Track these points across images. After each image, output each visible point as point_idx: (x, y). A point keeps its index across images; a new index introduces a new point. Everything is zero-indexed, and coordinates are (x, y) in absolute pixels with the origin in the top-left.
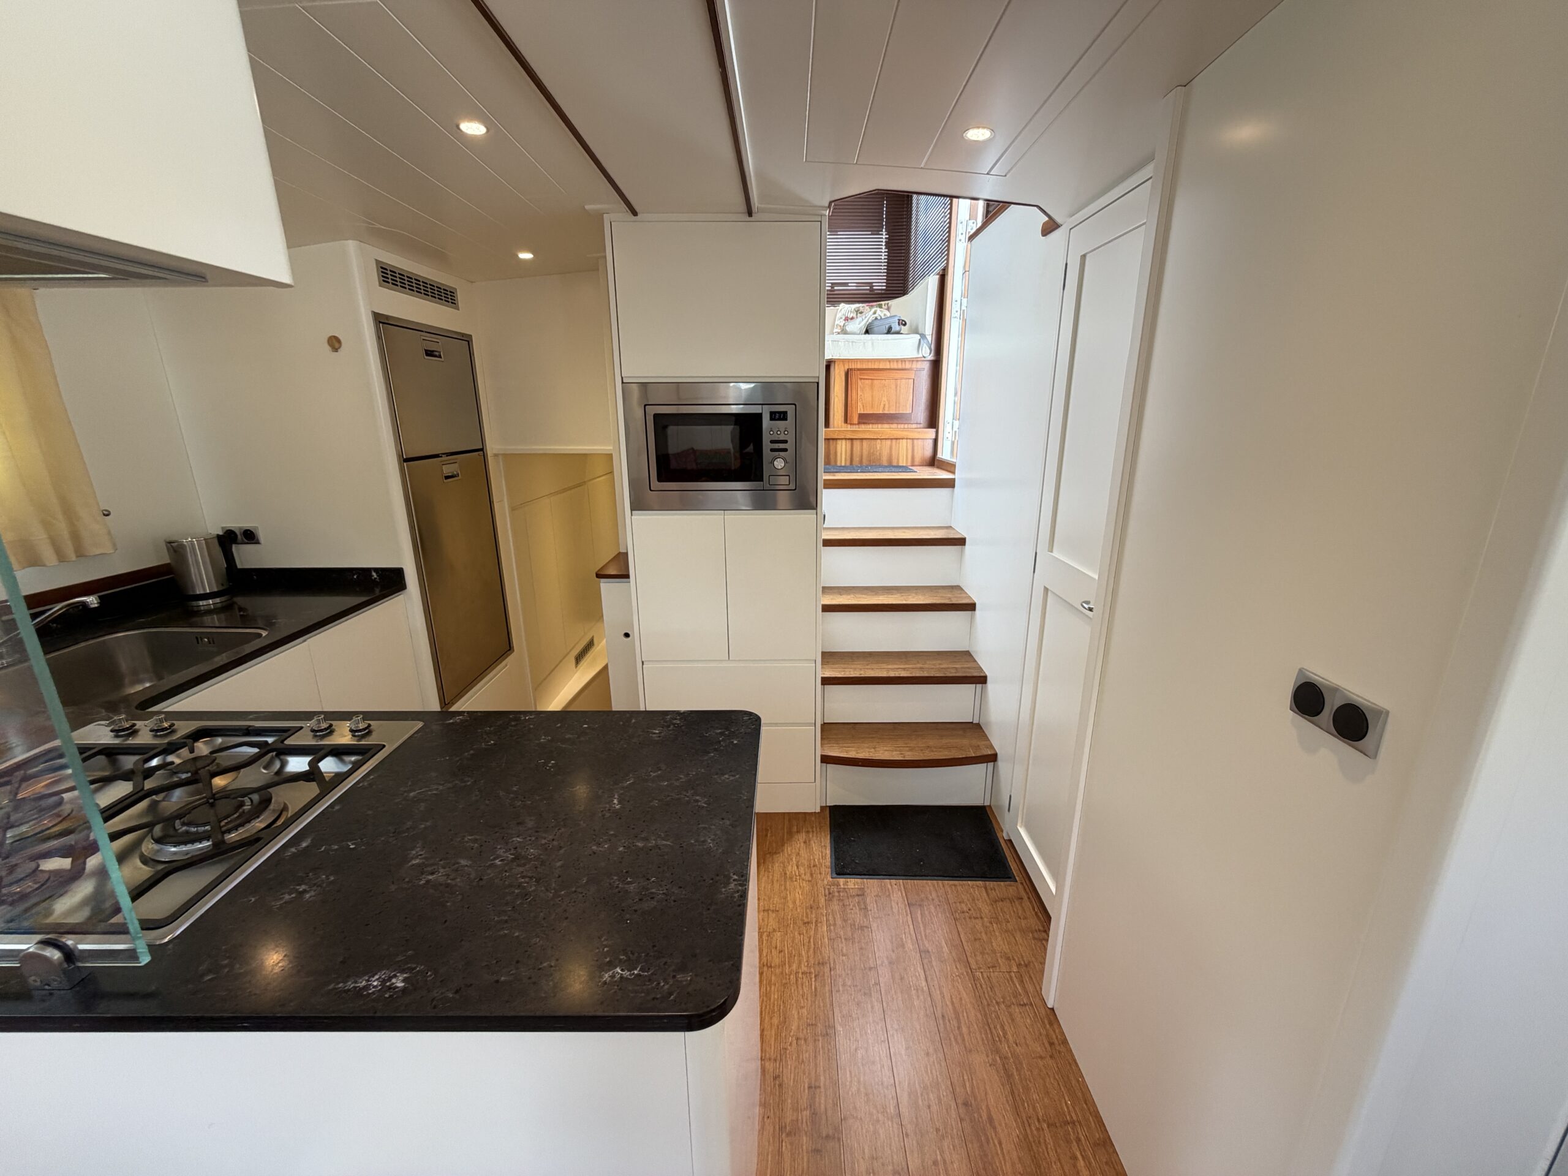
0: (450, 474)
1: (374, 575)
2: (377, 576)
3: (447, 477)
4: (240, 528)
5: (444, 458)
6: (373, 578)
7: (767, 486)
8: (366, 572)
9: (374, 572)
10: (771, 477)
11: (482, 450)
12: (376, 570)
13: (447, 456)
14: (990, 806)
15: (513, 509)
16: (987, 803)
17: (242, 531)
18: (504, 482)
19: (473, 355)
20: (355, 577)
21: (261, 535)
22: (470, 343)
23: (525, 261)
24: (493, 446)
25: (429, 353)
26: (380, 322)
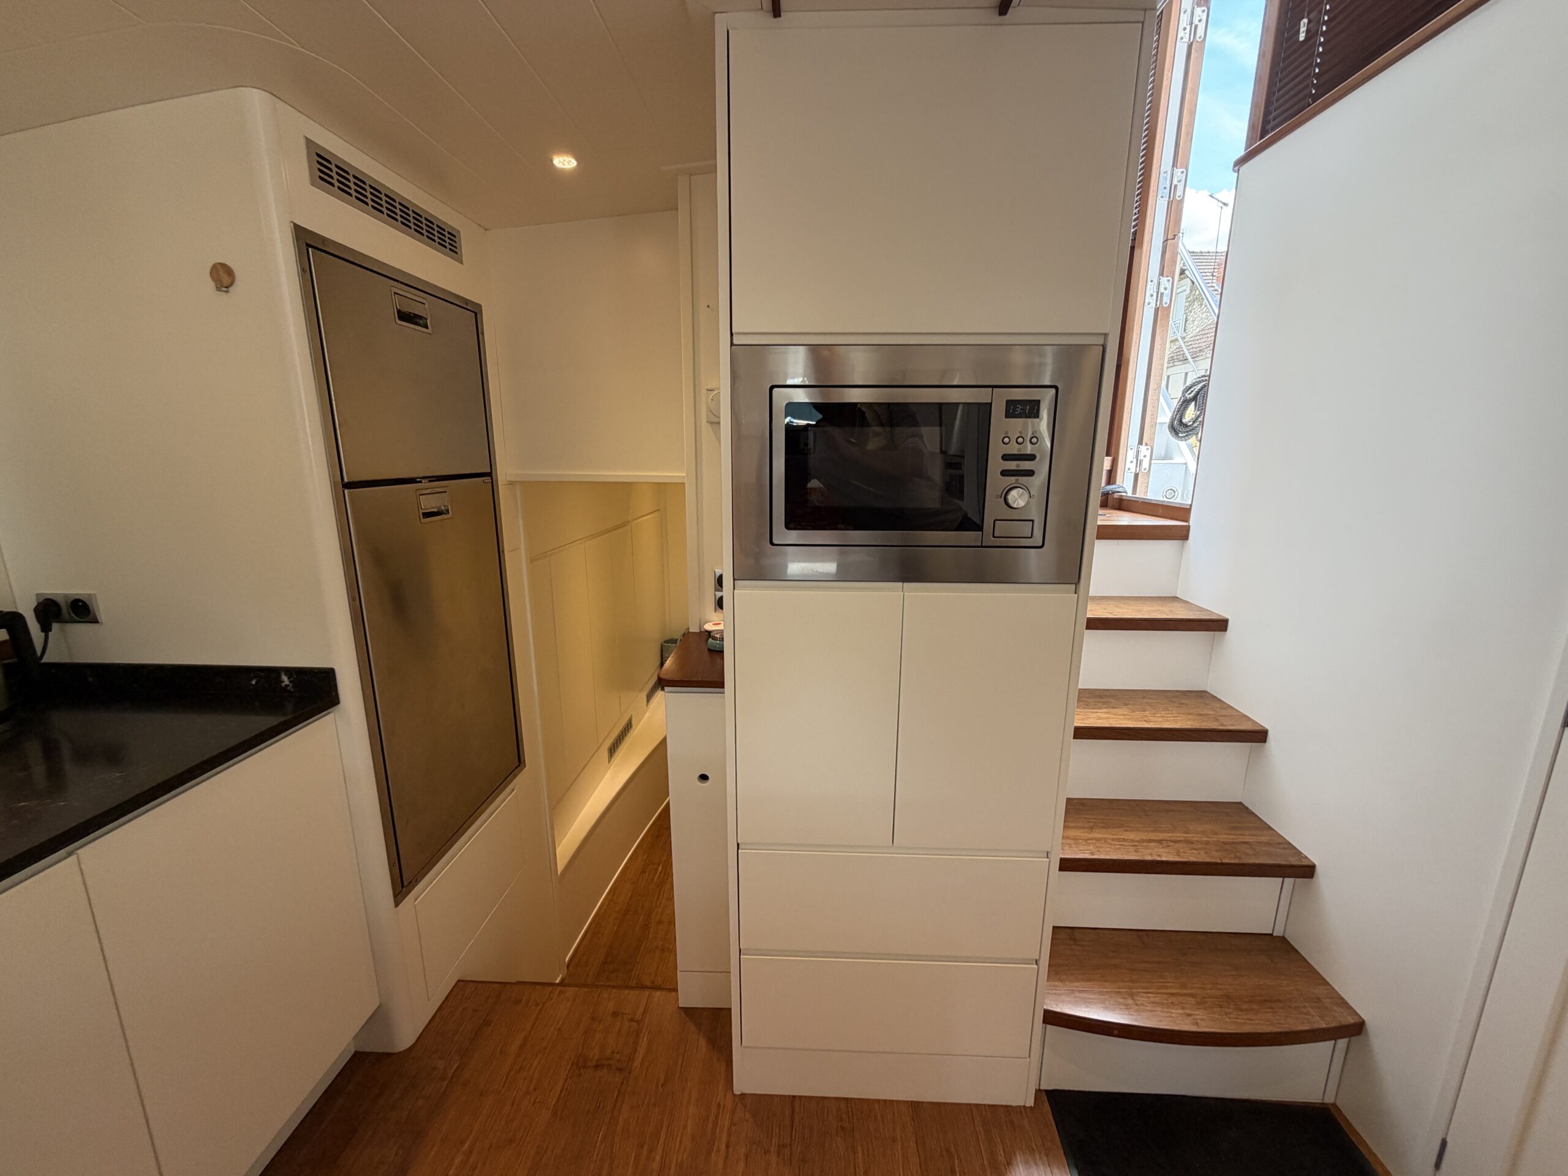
0: (435, 510)
1: (285, 680)
2: (290, 682)
3: (427, 515)
4: (65, 596)
5: (425, 484)
6: (283, 684)
7: (989, 540)
8: (270, 674)
9: (286, 674)
10: (997, 522)
11: (489, 474)
12: (289, 671)
13: (430, 481)
14: (1334, 1105)
15: (532, 560)
16: (1329, 1099)
17: (69, 603)
18: (521, 522)
19: (483, 333)
20: (254, 682)
21: (102, 609)
22: (478, 317)
23: (562, 172)
24: (505, 470)
25: (405, 317)
26: (308, 246)
